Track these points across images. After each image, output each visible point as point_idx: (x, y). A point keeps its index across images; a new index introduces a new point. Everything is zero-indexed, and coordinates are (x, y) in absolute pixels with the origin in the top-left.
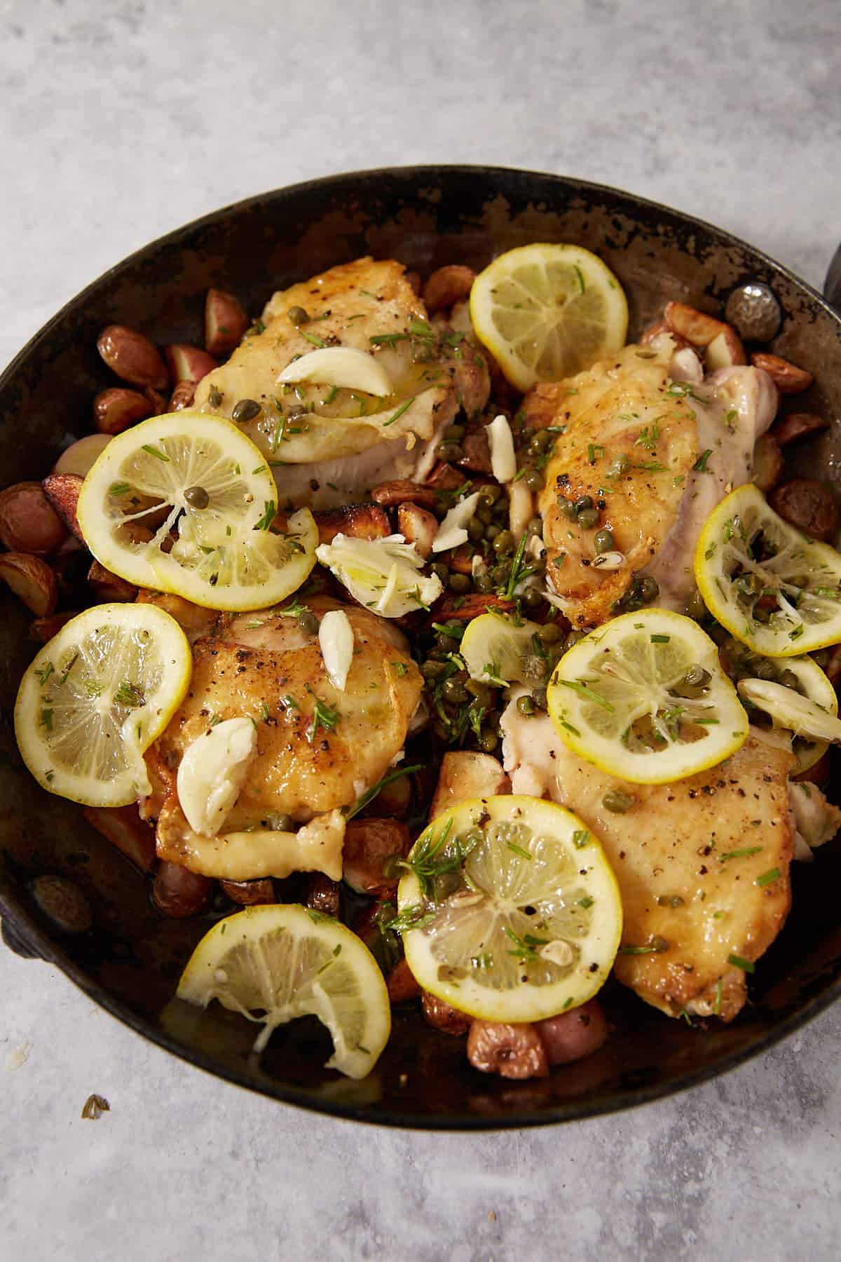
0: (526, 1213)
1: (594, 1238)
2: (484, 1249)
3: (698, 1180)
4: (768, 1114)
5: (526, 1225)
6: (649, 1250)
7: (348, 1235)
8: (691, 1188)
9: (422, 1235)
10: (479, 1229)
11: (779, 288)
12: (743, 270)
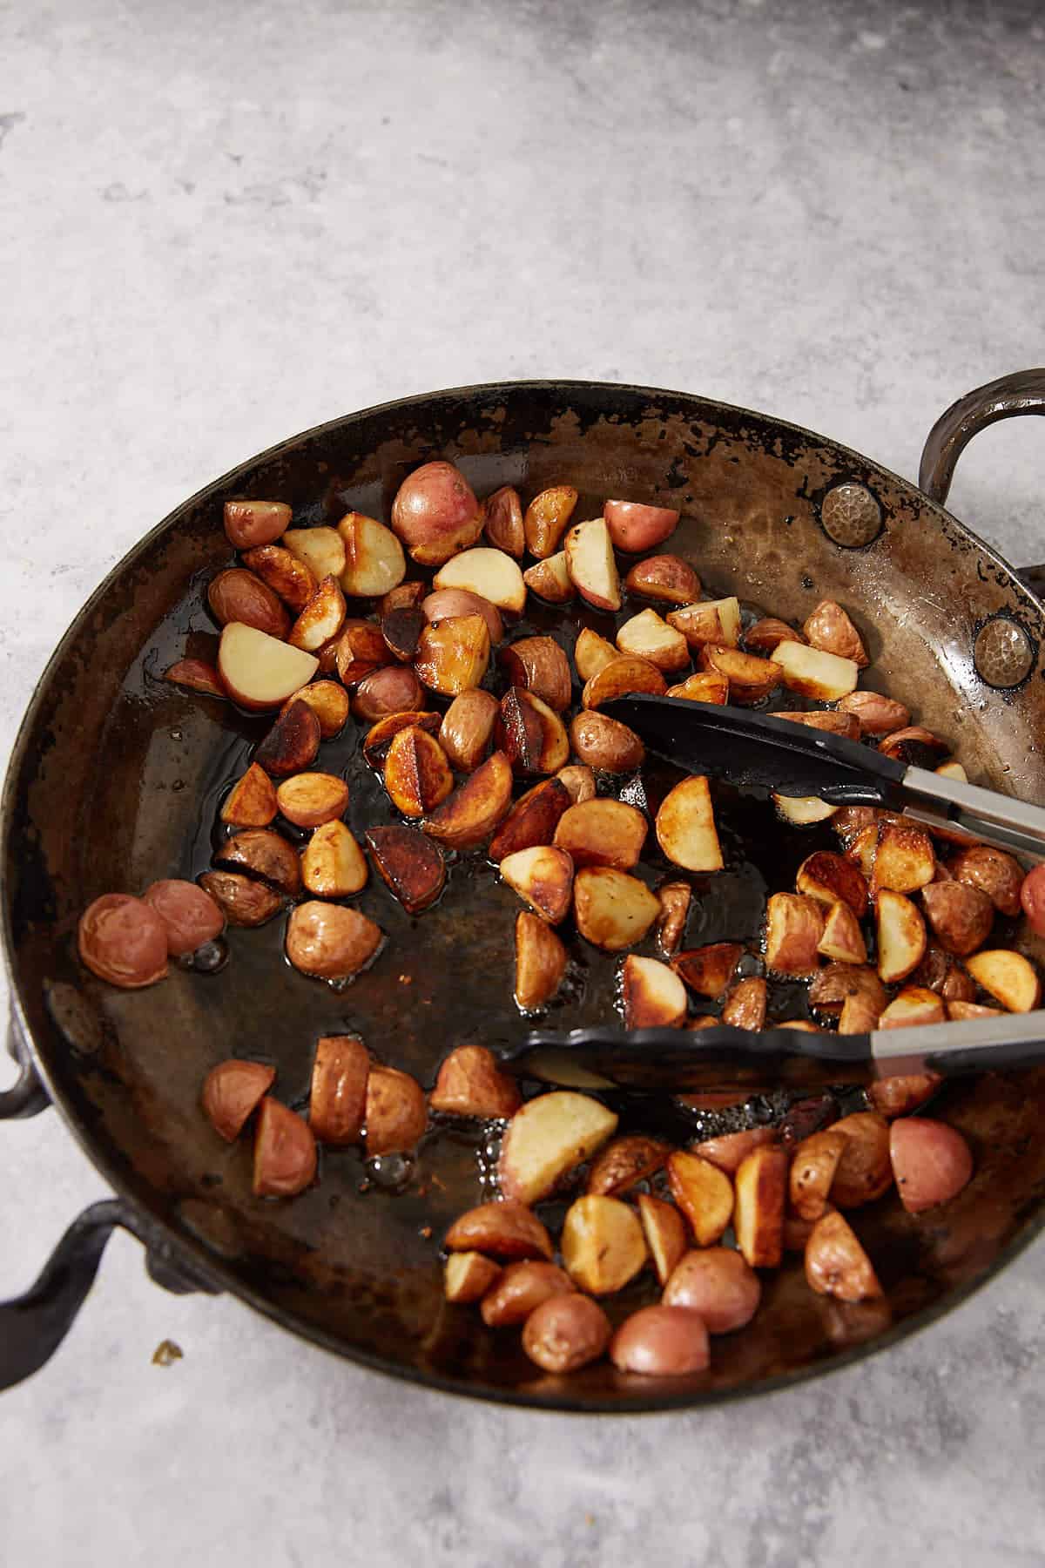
0: (628, 1520)
1: (700, 1557)
2: (578, 1555)
3: (820, 1504)
4: (904, 1441)
5: (626, 1534)
7: (431, 1523)
8: (812, 1514)
9: (511, 1532)
10: (574, 1532)
11: (878, 487)
12: (836, 471)
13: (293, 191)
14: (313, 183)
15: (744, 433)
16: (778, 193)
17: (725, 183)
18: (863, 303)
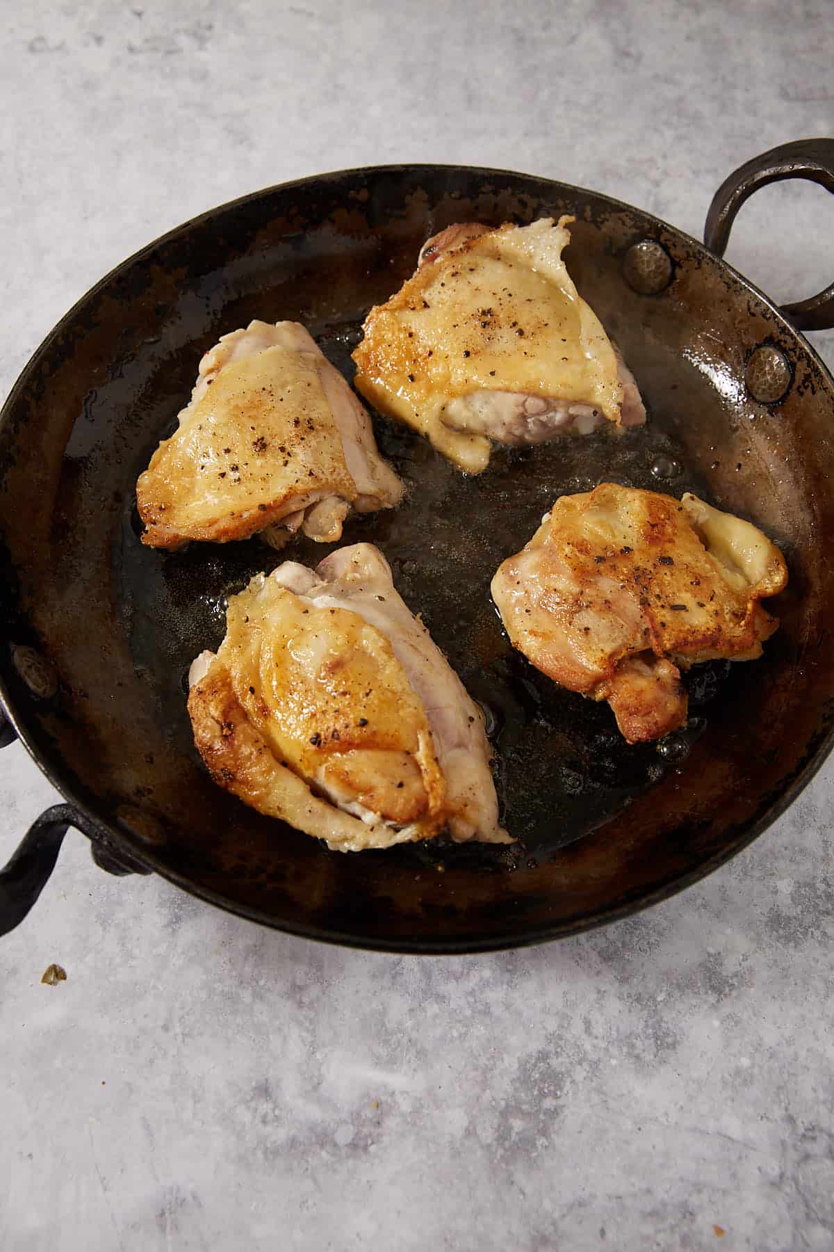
0: (405, 1106)
1: (459, 1134)
2: (365, 1131)
3: (556, 1097)
4: (625, 1050)
5: (403, 1115)
6: (506, 1150)
8: (548, 1103)
9: (314, 1113)
10: (363, 1114)
11: (668, 242)
12: (634, 231)
13: (184, 41)
14: (201, 34)
15: (560, 203)
16: (592, 35)
17: (546, 27)
18: (656, 130)
